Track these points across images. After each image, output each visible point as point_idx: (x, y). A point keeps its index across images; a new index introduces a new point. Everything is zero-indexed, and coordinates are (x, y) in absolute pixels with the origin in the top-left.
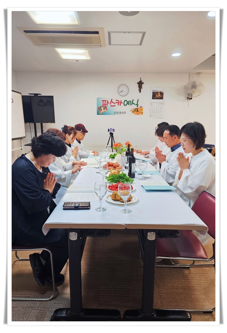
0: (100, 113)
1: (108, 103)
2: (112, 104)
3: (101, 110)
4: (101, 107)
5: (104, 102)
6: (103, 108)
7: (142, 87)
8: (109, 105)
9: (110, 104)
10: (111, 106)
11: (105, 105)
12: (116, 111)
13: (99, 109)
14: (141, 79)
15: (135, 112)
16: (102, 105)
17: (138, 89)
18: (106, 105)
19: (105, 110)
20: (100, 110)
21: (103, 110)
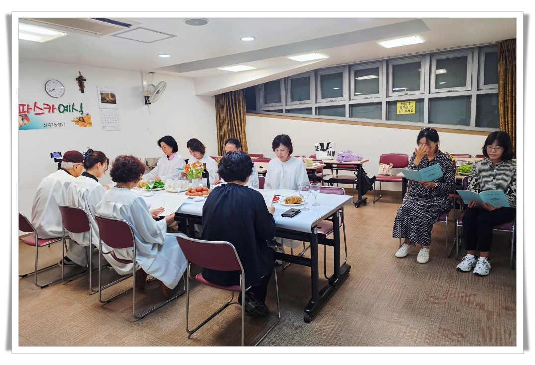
1: (28, 109)
2: (38, 111)
5: (22, 107)
6: (21, 118)
7: (84, 84)
9: (34, 111)
10: (36, 114)
11: (24, 112)
12: (47, 122)
14: (80, 72)
15: (80, 122)
17: (78, 87)
19: (26, 121)
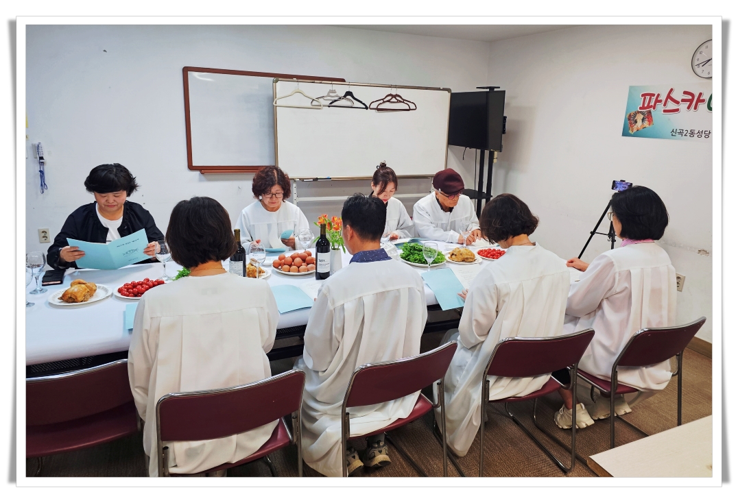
0: (630, 132)
1: (657, 101)
2: (671, 106)
3: (636, 122)
4: (636, 114)
5: (648, 97)
6: (642, 116)
8: (660, 107)
9: (665, 105)
10: (665, 111)
11: (649, 106)
12: (678, 127)
13: (631, 119)
16: (640, 108)
18: (652, 109)
19: (646, 124)
20: (631, 124)
21: (639, 123)
